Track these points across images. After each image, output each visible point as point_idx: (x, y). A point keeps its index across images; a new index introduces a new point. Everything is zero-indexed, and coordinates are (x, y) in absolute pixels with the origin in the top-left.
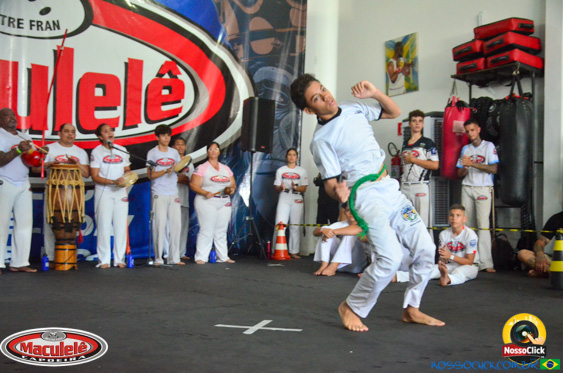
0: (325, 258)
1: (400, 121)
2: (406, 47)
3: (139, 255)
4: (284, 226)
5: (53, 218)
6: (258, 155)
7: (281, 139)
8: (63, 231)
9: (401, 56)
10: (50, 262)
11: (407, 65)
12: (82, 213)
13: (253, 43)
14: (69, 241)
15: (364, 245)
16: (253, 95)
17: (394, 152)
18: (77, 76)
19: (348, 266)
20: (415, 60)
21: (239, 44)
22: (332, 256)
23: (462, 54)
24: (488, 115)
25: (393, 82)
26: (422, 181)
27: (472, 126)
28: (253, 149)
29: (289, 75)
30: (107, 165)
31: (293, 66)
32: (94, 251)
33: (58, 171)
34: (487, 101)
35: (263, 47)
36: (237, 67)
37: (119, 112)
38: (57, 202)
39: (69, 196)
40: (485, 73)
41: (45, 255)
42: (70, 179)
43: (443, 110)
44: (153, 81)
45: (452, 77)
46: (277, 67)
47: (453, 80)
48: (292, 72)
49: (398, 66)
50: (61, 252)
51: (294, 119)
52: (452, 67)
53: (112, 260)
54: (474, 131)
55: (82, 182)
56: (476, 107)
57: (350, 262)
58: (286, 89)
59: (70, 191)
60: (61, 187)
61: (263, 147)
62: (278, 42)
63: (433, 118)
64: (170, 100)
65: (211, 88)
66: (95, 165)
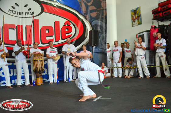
1: (137, 34)
2: (137, 11)
3: (60, 80)
5: (35, 70)
6: (94, 47)
7: (101, 42)
8: (38, 73)
9: (136, 14)
11: (138, 17)
12: (43, 68)
13: (91, 14)
14: (40, 76)
16: (92, 29)
20: (141, 15)
21: (86, 14)
23: (155, 12)
24: (164, 30)
25: (134, 22)
27: (159, 34)
28: (93, 46)
31: (103, 19)
33: (36, 56)
34: (163, 26)
35: (94, 15)
37: (53, 37)
38: (36, 65)
39: (39, 63)
40: (162, 17)
42: (39, 58)
43: (150, 30)
44: (63, 27)
45: (152, 19)
46: (99, 20)
47: (152, 20)
48: (102, 21)
49: (135, 17)
50: (38, 80)
51: (104, 36)
52: (152, 16)
54: (159, 35)
56: (160, 28)
58: (101, 27)
59: (40, 61)
60: (37, 61)
61: (96, 45)
62: (98, 13)
63: (147, 32)
64: (68, 32)
65: (80, 28)
66: (47, 53)
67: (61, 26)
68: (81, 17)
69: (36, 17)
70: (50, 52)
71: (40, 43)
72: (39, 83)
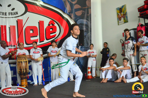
0: (104, 77)
2: (123, 9)
3: (46, 81)
4: (90, 68)
5: (19, 72)
6: (80, 47)
7: (87, 41)
8: (23, 75)
9: (122, 12)
11: (124, 15)
12: (28, 70)
13: (76, 13)
14: (25, 78)
15: (115, 72)
17: (122, 42)
19: (111, 79)
20: (126, 13)
21: (71, 13)
22: (105, 76)
23: (141, 10)
25: (120, 20)
26: (131, 50)
28: (78, 45)
30: (34, 54)
31: (88, 18)
32: (32, 80)
33: (20, 57)
35: (79, 13)
38: (20, 67)
39: (24, 64)
41: (18, 83)
42: (24, 60)
43: (137, 28)
44: (47, 27)
45: (138, 17)
46: (84, 19)
47: (139, 18)
48: (88, 20)
49: (121, 15)
50: (23, 82)
51: (89, 35)
52: (138, 14)
55: (27, 60)
56: (147, 26)
57: (111, 78)
58: (87, 26)
59: (24, 63)
60: (21, 62)
61: (81, 44)
62: (84, 11)
63: (134, 31)
67: (46, 25)
68: (66, 16)
69: (20, 17)
70: (33, 53)
71: (24, 44)
72: (23, 85)
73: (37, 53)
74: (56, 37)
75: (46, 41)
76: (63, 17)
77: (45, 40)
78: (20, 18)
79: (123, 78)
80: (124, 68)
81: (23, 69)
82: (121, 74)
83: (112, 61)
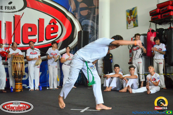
0: (107, 85)
1: (132, 37)
2: (134, 12)
3: (43, 86)
5: (14, 74)
8: (18, 78)
9: (132, 15)
10: (13, 89)
11: (134, 18)
12: (24, 72)
13: (81, 12)
14: (20, 81)
15: (121, 80)
16: (81, 30)
17: (130, 48)
18: (21, 25)
19: (115, 88)
20: (137, 16)
21: (76, 12)
22: (109, 85)
23: (153, 14)
24: (162, 34)
25: (129, 24)
26: (140, 58)
29: (93, 22)
31: (95, 19)
32: (28, 85)
33: (16, 58)
34: (162, 30)
35: (84, 13)
36: (76, 20)
37: (36, 37)
38: (15, 68)
39: (19, 66)
40: (161, 20)
41: (12, 87)
42: (19, 60)
43: (147, 33)
44: (48, 26)
45: (150, 21)
46: (89, 20)
47: (150, 22)
48: (94, 21)
49: (131, 18)
50: (17, 85)
52: (150, 18)
53: (34, 88)
55: (24, 61)
56: (158, 32)
57: (116, 86)
58: (92, 27)
59: (20, 64)
60: (17, 63)
62: (90, 11)
63: (144, 36)
64: (54, 32)
65: (67, 28)
66: (27, 55)
67: (46, 24)
68: (70, 15)
69: (18, 12)
70: (30, 54)
71: (20, 43)
72: (17, 89)
73: (35, 54)
74: (57, 37)
75: (45, 42)
76: (66, 16)
77: (44, 40)
78: (18, 14)
79: (129, 88)
80: (131, 77)
81: (19, 71)
82: (126, 83)
83: (118, 69)
